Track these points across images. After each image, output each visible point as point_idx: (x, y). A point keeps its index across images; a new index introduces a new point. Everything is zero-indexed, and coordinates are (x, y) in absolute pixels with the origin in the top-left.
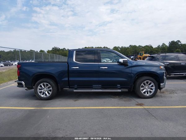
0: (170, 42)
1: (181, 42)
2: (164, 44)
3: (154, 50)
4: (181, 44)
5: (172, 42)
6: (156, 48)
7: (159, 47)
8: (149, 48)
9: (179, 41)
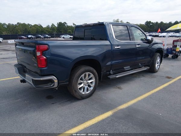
0: (58, 23)
1: (67, 24)
2: (53, 25)
3: (45, 30)
4: (67, 26)
5: (60, 23)
6: (46, 27)
7: (48, 27)
8: (40, 27)
9: (65, 23)
